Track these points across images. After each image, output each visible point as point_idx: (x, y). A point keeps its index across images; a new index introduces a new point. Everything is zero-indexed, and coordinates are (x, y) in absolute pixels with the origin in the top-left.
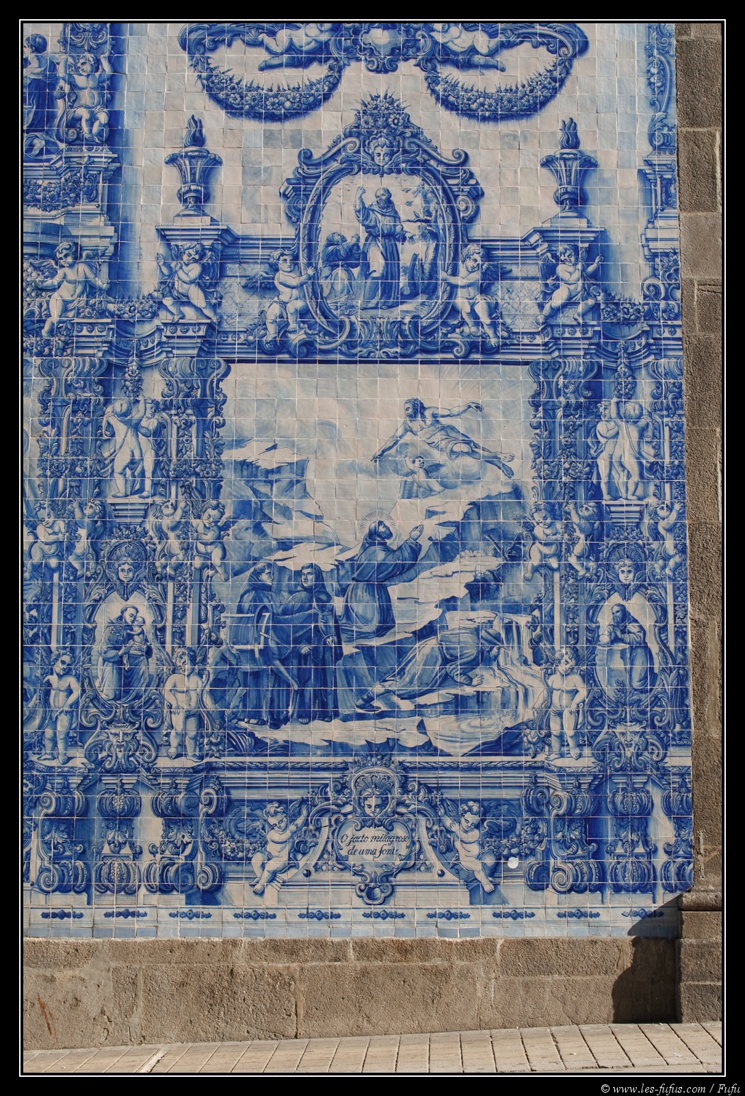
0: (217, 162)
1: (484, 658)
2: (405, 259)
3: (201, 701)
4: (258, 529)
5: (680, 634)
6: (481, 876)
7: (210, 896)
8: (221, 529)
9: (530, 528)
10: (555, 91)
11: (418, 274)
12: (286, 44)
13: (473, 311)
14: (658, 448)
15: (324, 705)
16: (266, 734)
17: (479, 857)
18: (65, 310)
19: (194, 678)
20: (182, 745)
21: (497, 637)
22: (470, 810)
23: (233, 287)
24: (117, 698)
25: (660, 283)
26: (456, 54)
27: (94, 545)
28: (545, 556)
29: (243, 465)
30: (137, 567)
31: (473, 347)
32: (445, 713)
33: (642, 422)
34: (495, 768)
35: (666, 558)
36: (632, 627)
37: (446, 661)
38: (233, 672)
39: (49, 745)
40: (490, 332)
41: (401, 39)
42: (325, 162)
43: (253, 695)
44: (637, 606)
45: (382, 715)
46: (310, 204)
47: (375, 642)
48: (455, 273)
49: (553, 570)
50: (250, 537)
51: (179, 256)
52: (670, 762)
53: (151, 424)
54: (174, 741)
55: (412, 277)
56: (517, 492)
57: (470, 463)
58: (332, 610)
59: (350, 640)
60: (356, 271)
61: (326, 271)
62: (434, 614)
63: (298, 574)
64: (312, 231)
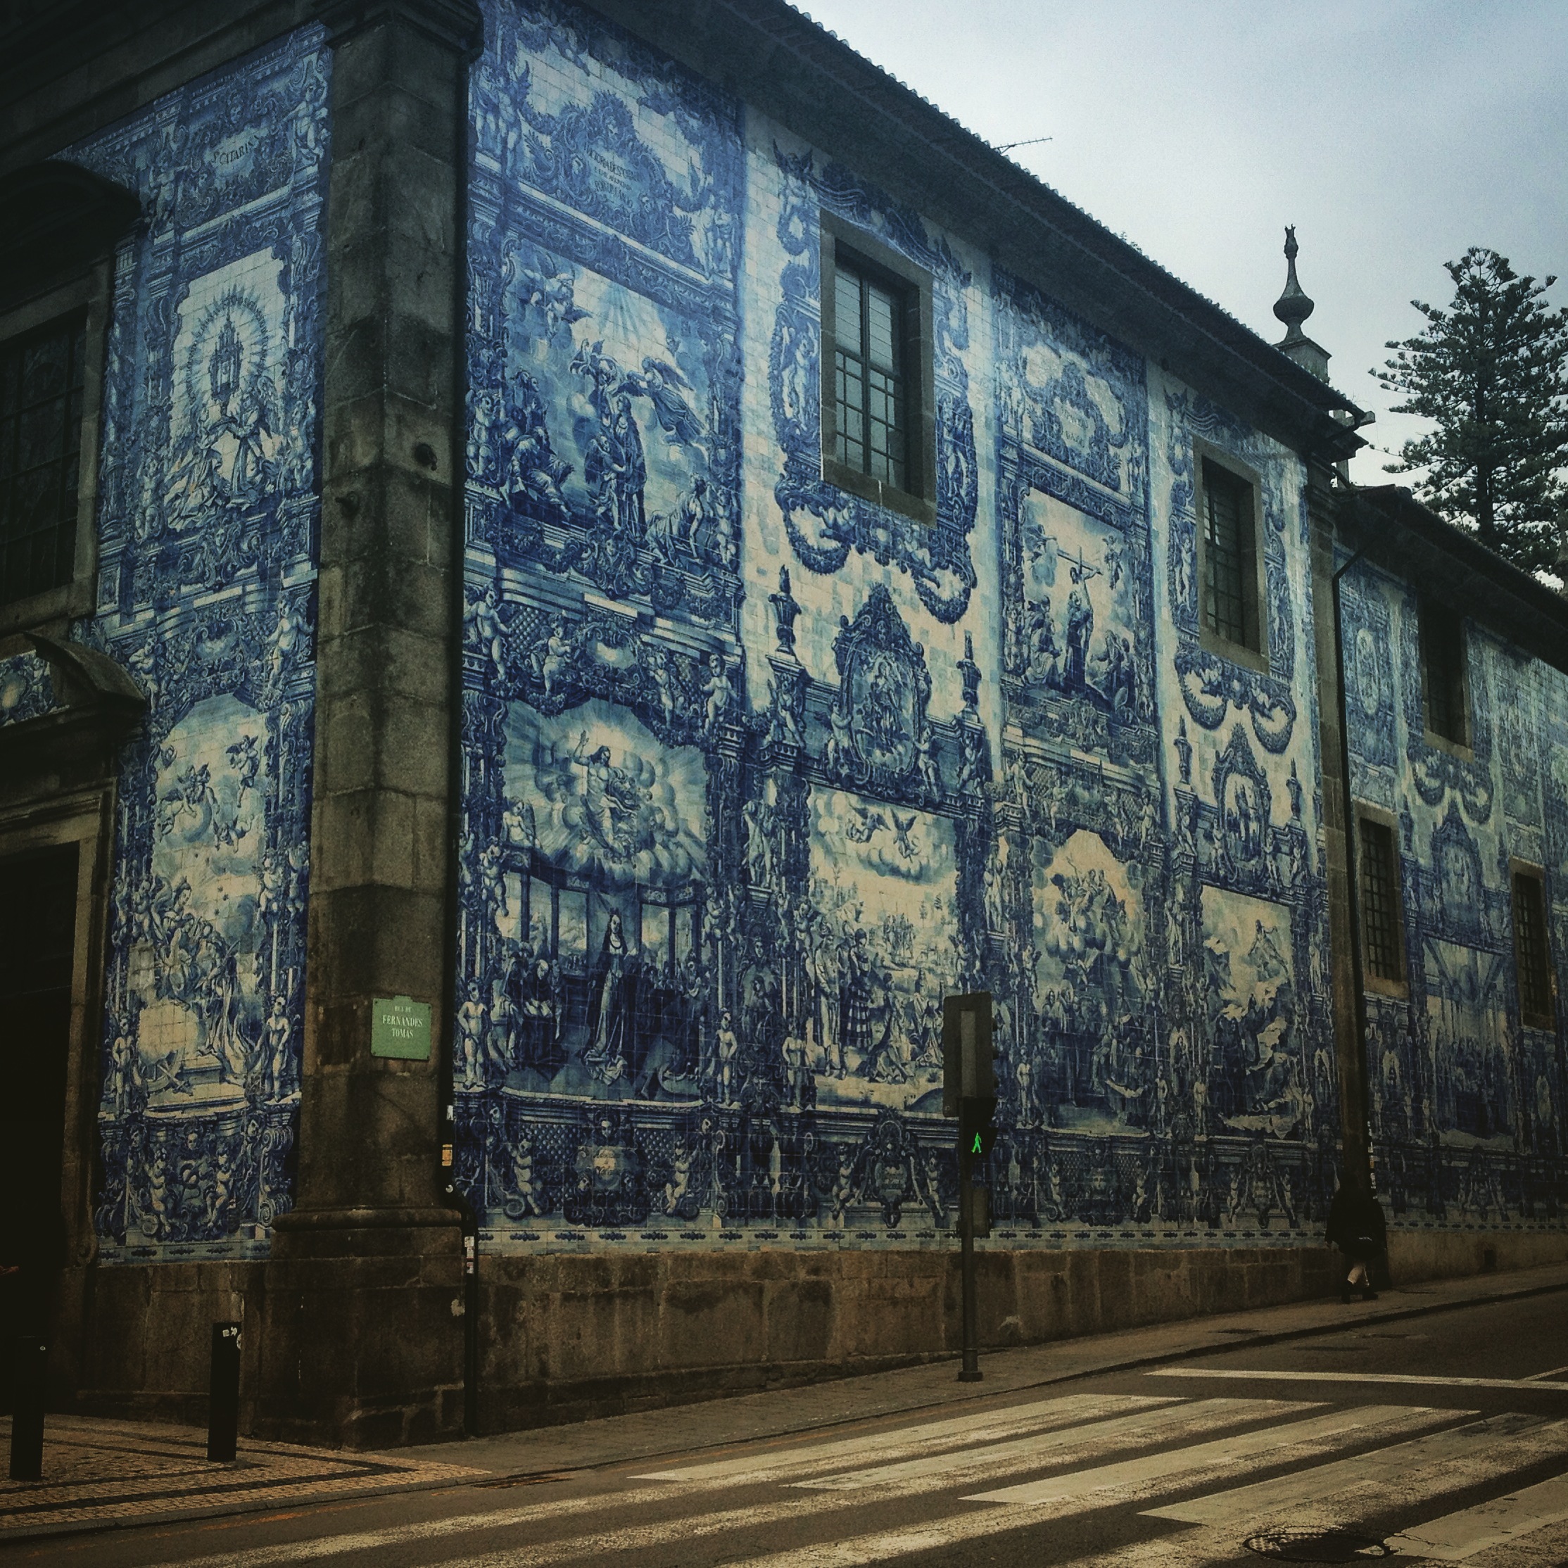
0: (1191, 749)
2: (1251, 832)
3: (1207, 1100)
5: (1336, 1074)
7: (1215, 1223)
8: (1206, 990)
10: (1288, 740)
12: (1208, 677)
14: (1325, 964)
16: (1226, 1122)
17: (1291, 1200)
18: (1147, 834)
19: (1203, 1085)
20: (1202, 1128)
21: (1288, 1070)
23: (1200, 833)
24: (1180, 1095)
25: (1321, 867)
26: (1259, 705)
28: (1299, 1023)
29: (1211, 951)
30: (1181, 1010)
32: (1277, 1113)
33: (1320, 948)
34: (1292, 1147)
35: (1330, 1029)
36: (1324, 1068)
38: (1214, 1082)
39: (1159, 1125)
40: (1277, 884)
41: (1243, 688)
42: (1224, 762)
43: (1222, 1098)
45: (1260, 1113)
49: (1301, 1031)
50: (1214, 997)
53: (1180, 918)
54: (1200, 1126)
55: (1253, 844)
56: (1289, 984)
57: (1275, 964)
58: (1242, 1047)
59: (1248, 1066)
60: (1237, 835)
61: (1228, 832)
62: (1270, 1053)
63: (1231, 1022)
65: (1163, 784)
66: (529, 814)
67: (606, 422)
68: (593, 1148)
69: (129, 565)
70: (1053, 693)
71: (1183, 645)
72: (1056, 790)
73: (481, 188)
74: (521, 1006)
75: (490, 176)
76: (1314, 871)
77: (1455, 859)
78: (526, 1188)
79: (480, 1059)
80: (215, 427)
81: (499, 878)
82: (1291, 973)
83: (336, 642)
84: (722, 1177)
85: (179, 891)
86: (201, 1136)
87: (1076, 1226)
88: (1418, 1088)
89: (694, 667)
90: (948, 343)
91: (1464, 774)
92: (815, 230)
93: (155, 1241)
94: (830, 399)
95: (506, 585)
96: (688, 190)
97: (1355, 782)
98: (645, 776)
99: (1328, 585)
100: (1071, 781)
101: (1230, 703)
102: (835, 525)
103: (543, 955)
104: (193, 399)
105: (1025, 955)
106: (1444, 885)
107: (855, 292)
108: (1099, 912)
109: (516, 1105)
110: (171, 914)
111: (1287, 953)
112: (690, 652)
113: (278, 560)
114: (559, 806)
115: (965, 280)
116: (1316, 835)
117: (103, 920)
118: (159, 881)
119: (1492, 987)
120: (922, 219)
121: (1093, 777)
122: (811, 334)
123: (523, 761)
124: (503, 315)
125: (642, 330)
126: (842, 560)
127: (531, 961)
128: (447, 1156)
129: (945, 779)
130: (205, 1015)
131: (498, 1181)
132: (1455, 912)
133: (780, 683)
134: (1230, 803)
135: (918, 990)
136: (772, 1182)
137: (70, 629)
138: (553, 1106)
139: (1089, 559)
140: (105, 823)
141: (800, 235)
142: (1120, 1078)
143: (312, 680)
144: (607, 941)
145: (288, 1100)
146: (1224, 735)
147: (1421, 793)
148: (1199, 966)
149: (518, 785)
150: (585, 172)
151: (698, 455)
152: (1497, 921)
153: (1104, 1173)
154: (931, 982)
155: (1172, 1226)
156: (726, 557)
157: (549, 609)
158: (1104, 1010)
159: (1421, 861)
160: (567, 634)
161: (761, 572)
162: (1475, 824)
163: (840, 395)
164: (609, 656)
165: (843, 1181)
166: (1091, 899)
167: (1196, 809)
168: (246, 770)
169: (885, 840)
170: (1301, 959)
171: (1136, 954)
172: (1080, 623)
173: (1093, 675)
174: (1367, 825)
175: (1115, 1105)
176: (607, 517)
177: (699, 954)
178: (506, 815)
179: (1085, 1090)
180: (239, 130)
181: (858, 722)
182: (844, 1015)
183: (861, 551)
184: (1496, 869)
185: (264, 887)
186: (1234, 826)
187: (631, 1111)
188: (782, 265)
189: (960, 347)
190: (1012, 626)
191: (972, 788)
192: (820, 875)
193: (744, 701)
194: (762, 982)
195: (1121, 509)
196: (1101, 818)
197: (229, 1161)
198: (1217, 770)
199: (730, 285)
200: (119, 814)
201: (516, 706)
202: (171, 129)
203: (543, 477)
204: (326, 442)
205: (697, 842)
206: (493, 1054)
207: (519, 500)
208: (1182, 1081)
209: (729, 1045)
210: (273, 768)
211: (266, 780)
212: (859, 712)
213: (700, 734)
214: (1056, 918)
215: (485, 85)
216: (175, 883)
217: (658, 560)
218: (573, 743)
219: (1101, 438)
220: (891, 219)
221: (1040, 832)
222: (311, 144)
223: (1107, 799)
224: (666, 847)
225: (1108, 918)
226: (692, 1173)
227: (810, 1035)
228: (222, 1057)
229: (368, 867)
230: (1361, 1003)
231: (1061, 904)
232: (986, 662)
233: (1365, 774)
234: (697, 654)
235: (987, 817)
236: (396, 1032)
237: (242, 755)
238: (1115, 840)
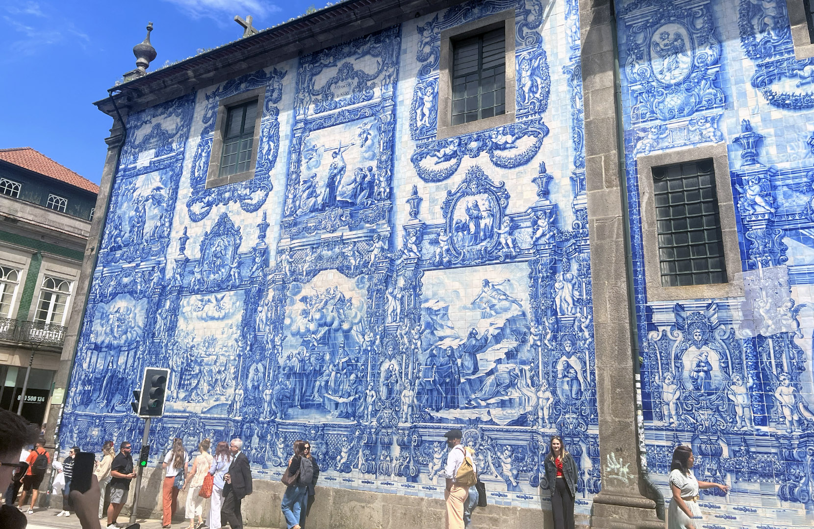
0: (421, 200)
1: (512, 385)
2: (482, 226)
3: (413, 401)
4: (432, 333)
5: (592, 373)
6: (512, 479)
7: (414, 479)
8: (421, 333)
9: (529, 329)
10: (537, 152)
11: (487, 230)
12: (443, 153)
13: (507, 244)
14: (580, 292)
15: (454, 403)
16: (434, 414)
17: (511, 470)
18: (375, 258)
19: (411, 392)
20: (407, 418)
21: (517, 375)
22: (507, 449)
23: (426, 244)
24: (387, 399)
25: (579, 222)
26: (500, 145)
27: (381, 341)
28: (535, 340)
29: (429, 309)
30: (394, 349)
31: (507, 257)
32: (498, 407)
33: (573, 282)
34: (517, 431)
35: (586, 340)
36: (572, 371)
37: (498, 385)
38: (423, 389)
39: (366, 416)
40: (513, 250)
41: (481, 143)
42: (455, 194)
43: (430, 399)
44: (574, 361)
45: (474, 407)
46: (451, 209)
47: (472, 377)
48: (500, 229)
49: (538, 346)
50: (429, 336)
51: (409, 235)
52: (589, 432)
53: (399, 296)
54: (404, 417)
55: (485, 232)
57: (506, 304)
58: (457, 364)
59: (463, 376)
60: (465, 233)
61: (455, 234)
62: (493, 365)
63: (446, 350)
64: (451, 219)
65: (393, 228)
67: (137, 215)
68: (93, 429)
71: (419, 146)
72: (307, 259)
74: (84, 388)
75: (121, 170)
78: (75, 440)
79: (72, 403)
81: (86, 353)
89: (150, 273)
95: (104, 273)
98: (128, 313)
100: (319, 251)
101: (466, 158)
103: (91, 373)
105: (276, 339)
108: (330, 309)
109: (77, 416)
111: (522, 293)
114: (105, 328)
115: (284, 75)
116: (573, 202)
122: (209, 143)
123: (98, 320)
125: (152, 182)
128: (57, 429)
129: (243, 274)
131: (69, 437)
133: (177, 266)
135: (215, 364)
138: (86, 416)
141: (210, 115)
142: (335, 392)
144: (108, 365)
146: (456, 178)
148: (416, 320)
149: (96, 326)
151: (163, 207)
154: (223, 360)
156: (166, 233)
157: (113, 274)
158: (327, 357)
161: (177, 233)
164: (126, 280)
166: (326, 303)
167: (423, 231)
169: (210, 309)
171: (356, 324)
173: (343, 194)
175: (328, 406)
176: (133, 240)
177: (133, 364)
178: (92, 336)
179: (308, 400)
181: (205, 268)
182: (181, 378)
183: (217, 205)
186: (463, 228)
187: (104, 417)
188: (202, 130)
189: (277, 102)
191: (257, 273)
192: (181, 328)
193: (164, 278)
195: (374, 107)
196: (339, 261)
198: (446, 202)
201: (100, 304)
205: (140, 328)
206: (75, 402)
207: (112, 248)
208: (390, 390)
212: (207, 264)
213: (147, 293)
214: (300, 318)
217: (145, 245)
218: (111, 309)
219: (363, 81)
220: (249, 81)
221: (295, 281)
223: (345, 250)
224: (130, 332)
225: (337, 309)
231: (304, 310)
232: (274, 219)
233: (663, 131)
234: (151, 269)
235: (263, 284)
236: (57, 398)
238: (349, 268)
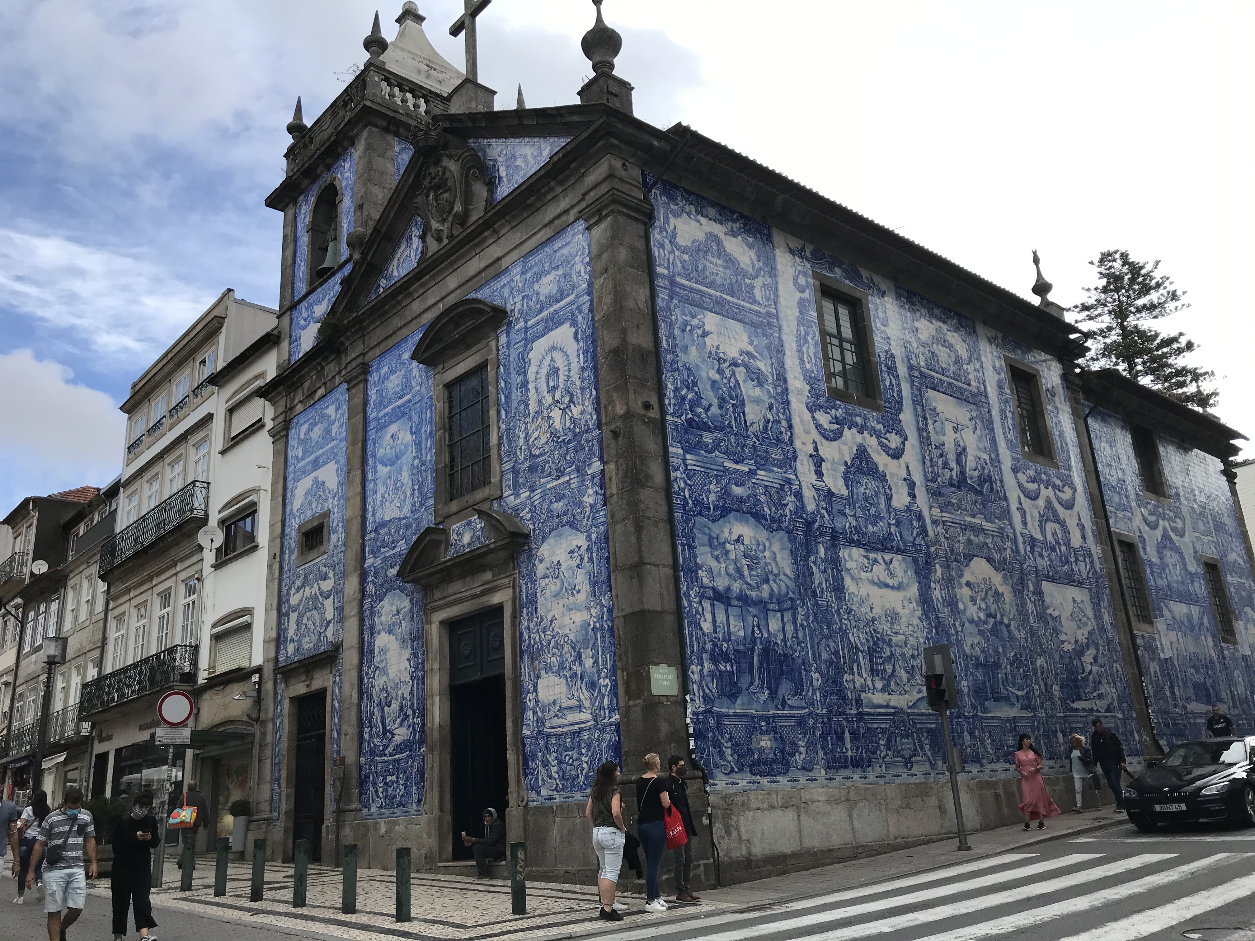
3: (1060, 694)
12: (1029, 474)
13: (1077, 572)
14: (1111, 618)
18: (1010, 557)
19: (1057, 686)
21: (1101, 675)
23: (1036, 554)
24: (1046, 692)
25: (1101, 566)
26: (1057, 486)
28: (1102, 650)
29: (1051, 615)
30: (1040, 647)
31: (1078, 582)
33: (1107, 609)
38: (1063, 684)
40: (1080, 578)
41: (1047, 478)
43: (1068, 692)
46: (1044, 529)
48: (1071, 558)
49: (1104, 654)
53: (1032, 599)
55: (1065, 557)
56: (1094, 630)
59: (1079, 674)
61: (1051, 552)
64: (1046, 538)
65: (1014, 531)
66: (710, 570)
67: (725, 381)
68: (759, 736)
69: (515, 471)
70: (953, 489)
71: (1014, 459)
72: (960, 538)
73: (660, 282)
74: (717, 666)
75: (663, 276)
76: (1098, 569)
77: (1171, 558)
78: (730, 758)
79: (701, 694)
80: (550, 405)
81: (700, 603)
82: (1094, 623)
83: (615, 497)
84: (823, 748)
85: (552, 621)
86: (572, 739)
87: (1002, 765)
88: (1171, 682)
89: (778, 492)
90: (878, 325)
91: (1168, 512)
92: (810, 280)
93: (555, 793)
94: (826, 358)
95: (688, 462)
96: (750, 270)
97: (1111, 521)
98: (761, 548)
99: (1082, 421)
100: (968, 533)
101: (1042, 486)
102: (836, 417)
103: (724, 640)
104: (539, 395)
105: (957, 624)
106: (1167, 571)
107: (832, 307)
108: (991, 599)
109: (720, 716)
110: (549, 633)
111: (1090, 613)
112: (775, 485)
113: (585, 462)
114: (723, 565)
115: (883, 294)
116: (1096, 550)
117: (517, 638)
118: (542, 617)
119: (1202, 624)
120: (859, 269)
121: (978, 530)
122: (814, 328)
123: (704, 545)
124: (675, 338)
125: (737, 337)
126: (841, 434)
127: (719, 643)
128: (692, 743)
129: (905, 537)
130: (569, 680)
131: (716, 755)
132: (1175, 585)
133: (819, 496)
134: (1050, 537)
135: (906, 646)
136: (847, 750)
137: (492, 505)
138: (738, 716)
139: (960, 421)
140: (514, 592)
141: (804, 284)
142: (1014, 684)
143: (605, 516)
144: (753, 631)
145: (613, 720)
146: (1041, 502)
147: (1147, 524)
148: (1046, 623)
149: (704, 557)
150: (705, 267)
151: (768, 391)
152: (1200, 588)
153: (1013, 736)
154: (912, 641)
155: (1052, 762)
156: (786, 438)
157: (708, 471)
158: (1001, 650)
159: (1153, 560)
160: (718, 482)
161: (803, 444)
162: (1178, 538)
163: (830, 356)
164: (738, 491)
165: (882, 747)
166: (986, 593)
167: (1033, 542)
168: (578, 561)
169: (879, 571)
170: (1098, 617)
171: (1013, 620)
172: (961, 453)
173: (971, 478)
174: (1121, 542)
175: (1013, 699)
176: (730, 426)
177: (797, 634)
178: (700, 571)
179: (997, 693)
180: (549, 273)
181: (859, 513)
182: (871, 661)
183: (850, 428)
184: (1194, 561)
185: (592, 616)
186: (1053, 549)
187: (775, 716)
188: (797, 298)
189: (885, 326)
190: (928, 458)
191: (919, 541)
192: (851, 590)
193: (803, 507)
194: (829, 646)
195: (973, 395)
196: (985, 551)
197: (588, 750)
198: (1040, 522)
199: (774, 311)
200: (521, 587)
201: (699, 519)
202: (518, 277)
203: (700, 410)
204: (602, 406)
205: (790, 579)
206: (707, 691)
207: (690, 422)
208: (1046, 684)
209: (818, 680)
210: (591, 559)
211: (588, 565)
212: (859, 507)
213: (784, 525)
214: (970, 604)
215: (658, 236)
216: (549, 618)
217: (755, 443)
218: (726, 534)
219: (958, 361)
220: (844, 270)
221: (956, 560)
222: (583, 274)
223: (987, 541)
224: (775, 582)
225: (996, 602)
226: (807, 747)
227: (856, 673)
228: (579, 700)
229: (642, 602)
230: (1133, 637)
231: (971, 597)
232: (918, 477)
233: (1116, 517)
234: (778, 486)
235: (928, 555)
236: (662, 682)
237: (576, 554)
238: (994, 561)
